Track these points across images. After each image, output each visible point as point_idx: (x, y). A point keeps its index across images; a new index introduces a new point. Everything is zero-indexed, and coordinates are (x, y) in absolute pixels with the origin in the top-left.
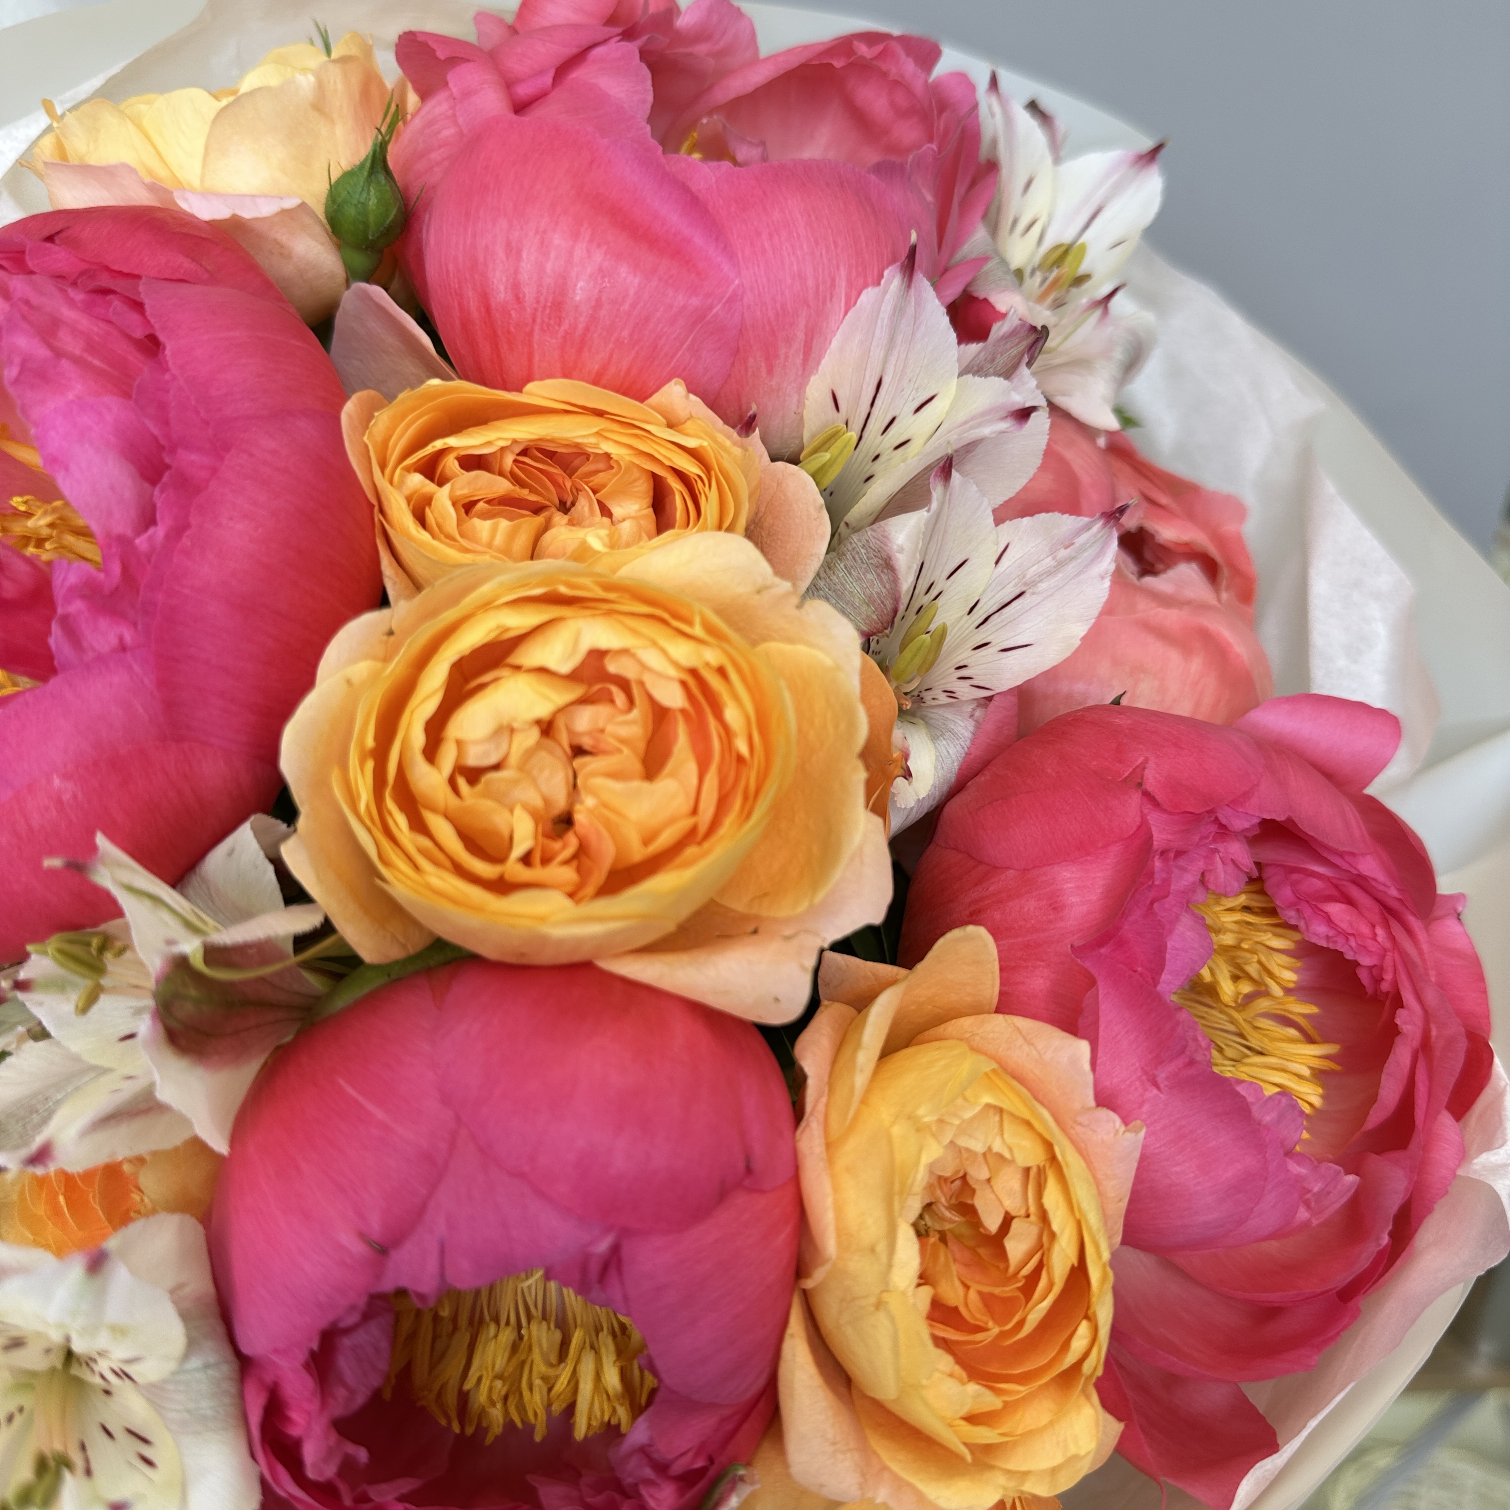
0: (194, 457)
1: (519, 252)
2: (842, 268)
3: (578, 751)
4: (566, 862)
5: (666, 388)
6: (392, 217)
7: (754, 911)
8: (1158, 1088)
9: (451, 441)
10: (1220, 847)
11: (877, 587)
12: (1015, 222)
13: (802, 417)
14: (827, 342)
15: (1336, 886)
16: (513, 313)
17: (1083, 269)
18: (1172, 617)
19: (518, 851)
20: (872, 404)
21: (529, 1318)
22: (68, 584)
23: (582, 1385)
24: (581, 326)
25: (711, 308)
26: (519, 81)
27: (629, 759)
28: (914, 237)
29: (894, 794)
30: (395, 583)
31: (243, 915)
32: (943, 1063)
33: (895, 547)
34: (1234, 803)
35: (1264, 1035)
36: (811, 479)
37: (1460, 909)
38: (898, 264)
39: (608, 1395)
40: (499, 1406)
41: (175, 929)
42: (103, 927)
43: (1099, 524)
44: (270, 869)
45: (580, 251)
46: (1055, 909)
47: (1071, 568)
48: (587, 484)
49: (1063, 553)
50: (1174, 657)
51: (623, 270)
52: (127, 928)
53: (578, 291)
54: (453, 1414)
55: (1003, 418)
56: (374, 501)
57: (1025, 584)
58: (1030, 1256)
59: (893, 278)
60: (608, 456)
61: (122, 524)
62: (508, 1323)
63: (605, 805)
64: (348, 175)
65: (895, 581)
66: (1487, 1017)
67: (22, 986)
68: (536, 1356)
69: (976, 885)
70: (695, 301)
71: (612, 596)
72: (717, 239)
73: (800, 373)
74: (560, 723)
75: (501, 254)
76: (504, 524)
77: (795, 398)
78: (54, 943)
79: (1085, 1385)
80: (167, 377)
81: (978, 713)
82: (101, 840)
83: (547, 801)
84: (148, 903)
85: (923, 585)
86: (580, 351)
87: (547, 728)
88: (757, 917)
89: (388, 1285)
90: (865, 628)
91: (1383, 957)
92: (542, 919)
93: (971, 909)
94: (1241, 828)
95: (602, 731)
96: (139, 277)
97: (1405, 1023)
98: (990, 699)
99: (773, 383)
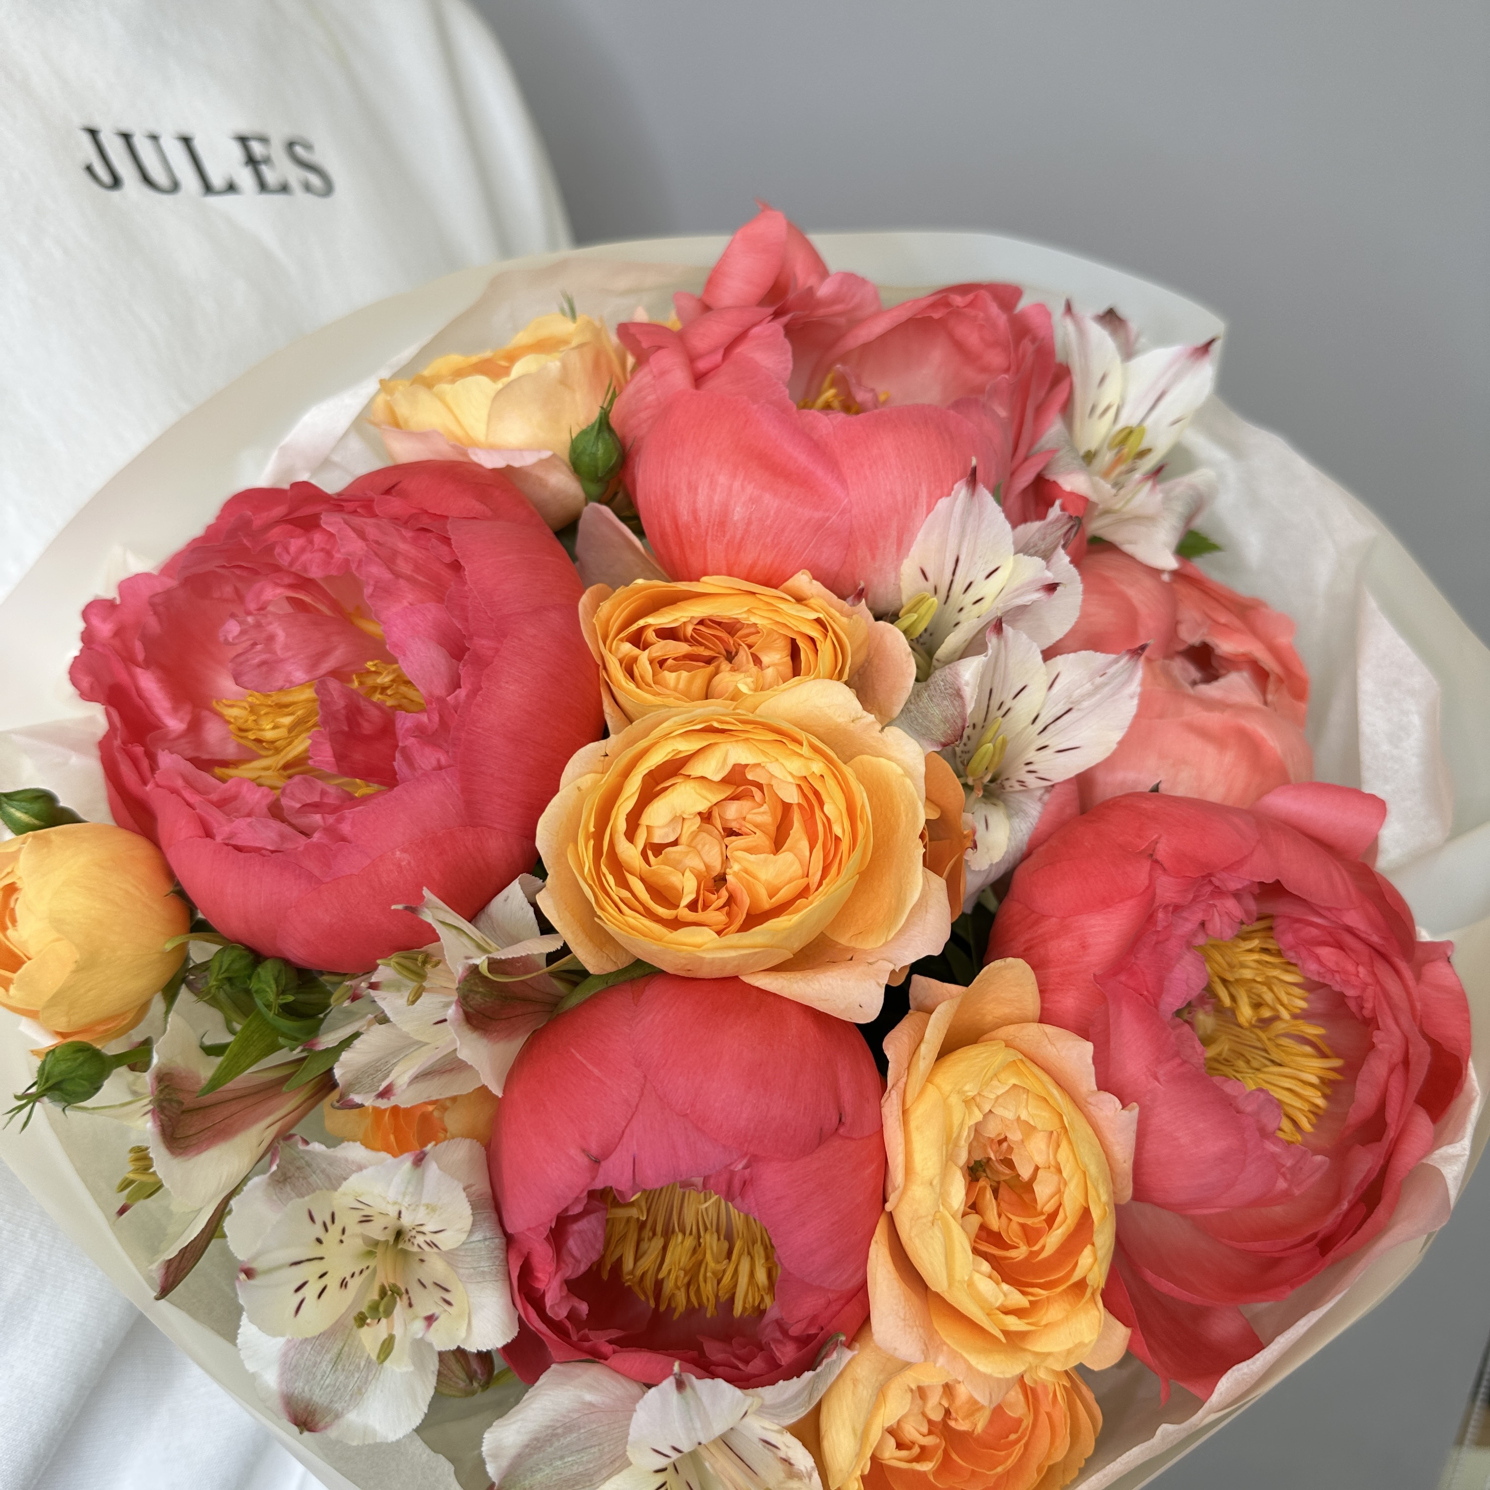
0: (484, 642)
1: (696, 489)
2: (923, 485)
3: (730, 832)
4: (719, 909)
5: (796, 576)
6: (613, 462)
7: (852, 944)
8: (1159, 1081)
9: (650, 620)
10: (1217, 902)
11: (951, 711)
12: (1093, 409)
13: (899, 588)
14: (913, 536)
15: (1330, 934)
16: (693, 529)
17: (1144, 445)
18: (1214, 719)
19: (685, 901)
20: (954, 574)
21: (706, 1229)
22: (405, 726)
23: (740, 1280)
24: (738, 536)
25: (828, 519)
26: (700, 356)
27: (760, 839)
28: (974, 462)
29: (967, 861)
30: (612, 717)
31: (514, 940)
32: (985, 1055)
33: (963, 682)
34: (1230, 868)
35: (1283, 1051)
36: (902, 634)
37: (1449, 953)
38: (965, 479)
39: (758, 1286)
40: (683, 1290)
41: (471, 949)
42: (425, 948)
43: (1126, 659)
44: (532, 909)
45: (737, 485)
46: (1083, 947)
47: (1106, 690)
48: (743, 642)
49: (1099, 680)
50: (1211, 751)
51: (767, 497)
52: (442, 949)
53: (736, 514)
54: (650, 1294)
55: (1038, 590)
56: (600, 662)
57: (1072, 703)
58: (1052, 1197)
59: (961, 490)
60: (755, 625)
61: (439, 690)
62: (691, 1233)
63: (746, 871)
64: (584, 433)
65: (963, 706)
66: (1468, 1040)
67: (373, 986)
68: (709, 1256)
69: (1030, 928)
70: (818, 515)
71: (748, 727)
72: (833, 471)
73: (895, 557)
74: (715, 814)
75: (685, 489)
76: (684, 674)
77: (893, 575)
78: (394, 959)
79: (1093, 1294)
80: (466, 588)
81: (1046, 797)
82: (426, 892)
83: (707, 867)
84: (454, 932)
85: (995, 704)
86: (738, 552)
87: (706, 817)
88: (853, 949)
89: (599, 1185)
90: (943, 740)
91: (1364, 990)
92: (699, 946)
93: (1025, 946)
94: (1235, 888)
95: (744, 819)
96: (446, 517)
97: (1382, 1042)
98: (1053, 786)
99: (877, 565)
